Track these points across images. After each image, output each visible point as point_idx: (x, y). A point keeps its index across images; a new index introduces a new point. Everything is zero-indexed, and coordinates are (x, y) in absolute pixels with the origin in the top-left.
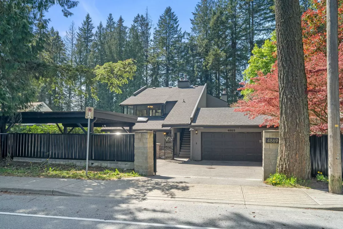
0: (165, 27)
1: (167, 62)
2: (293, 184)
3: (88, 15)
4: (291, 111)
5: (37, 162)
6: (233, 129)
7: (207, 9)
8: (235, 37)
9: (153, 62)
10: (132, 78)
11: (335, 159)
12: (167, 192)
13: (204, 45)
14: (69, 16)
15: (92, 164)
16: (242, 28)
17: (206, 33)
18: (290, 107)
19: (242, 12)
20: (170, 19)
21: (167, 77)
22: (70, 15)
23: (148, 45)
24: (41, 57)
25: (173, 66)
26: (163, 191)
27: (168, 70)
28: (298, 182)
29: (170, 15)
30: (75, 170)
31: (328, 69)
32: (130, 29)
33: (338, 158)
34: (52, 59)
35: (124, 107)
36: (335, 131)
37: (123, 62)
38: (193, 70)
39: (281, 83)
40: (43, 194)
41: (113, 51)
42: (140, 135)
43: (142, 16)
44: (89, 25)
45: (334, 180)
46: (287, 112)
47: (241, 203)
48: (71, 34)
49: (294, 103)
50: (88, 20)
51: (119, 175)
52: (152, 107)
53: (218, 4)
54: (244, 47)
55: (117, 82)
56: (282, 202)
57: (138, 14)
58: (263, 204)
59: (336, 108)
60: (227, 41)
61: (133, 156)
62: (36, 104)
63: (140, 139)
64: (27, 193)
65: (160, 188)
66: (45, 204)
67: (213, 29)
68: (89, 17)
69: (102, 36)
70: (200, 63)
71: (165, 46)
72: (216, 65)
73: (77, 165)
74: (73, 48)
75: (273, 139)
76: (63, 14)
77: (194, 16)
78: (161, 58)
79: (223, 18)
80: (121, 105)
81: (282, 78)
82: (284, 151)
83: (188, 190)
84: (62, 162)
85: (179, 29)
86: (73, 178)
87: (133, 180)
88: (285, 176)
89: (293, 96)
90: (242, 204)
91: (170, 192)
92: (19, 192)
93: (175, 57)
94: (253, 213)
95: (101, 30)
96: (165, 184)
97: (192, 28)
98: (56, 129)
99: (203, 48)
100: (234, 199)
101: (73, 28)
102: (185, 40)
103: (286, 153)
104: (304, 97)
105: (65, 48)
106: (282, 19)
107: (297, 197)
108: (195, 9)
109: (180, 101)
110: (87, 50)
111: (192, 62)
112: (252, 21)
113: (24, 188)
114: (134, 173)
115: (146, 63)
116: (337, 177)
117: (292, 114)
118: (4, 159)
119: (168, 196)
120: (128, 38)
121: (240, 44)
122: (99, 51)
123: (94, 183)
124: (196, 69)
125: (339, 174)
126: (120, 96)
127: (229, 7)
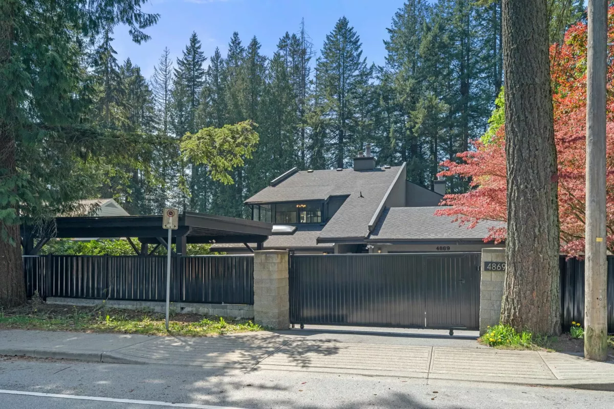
0: (336, 56)
1: (340, 123)
2: (525, 344)
3: (194, 36)
4: (525, 212)
5: (87, 305)
6: (446, 246)
7: (415, 22)
8: (467, 73)
9: (313, 123)
10: (250, 156)
11: (594, 298)
12: (298, 357)
13: (408, 89)
14: (143, 42)
15: (182, 308)
16: (479, 55)
17: (414, 67)
18: (523, 205)
19: (480, 24)
20: (345, 42)
21: (341, 150)
22: (145, 39)
23: (304, 91)
24: (109, 115)
25: (351, 129)
26: (292, 354)
27: (341, 137)
28: (534, 339)
29: (345, 33)
30: (150, 319)
31: (587, 136)
32: (271, 61)
33: (601, 297)
34: (128, 118)
35: (253, 206)
36: (596, 250)
37: (233, 127)
38: (388, 138)
39: (509, 163)
40: (85, 361)
41: (240, 103)
42: (263, 257)
43: (294, 36)
44: (197, 54)
45: (593, 337)
46: (518, 216)
47: (421, 375)
48: (163, 72)
49: (530, 199)
50: (195, 44)
51: (225, 328)
52: (305, 206)
53: (435, 11)
54: (484, 91)
55: (223, 163)
56: (494, 375)
57: (287, 32)
58: (460, 379)
59: (599, 207)
60: (452, 80)
61: (252, 294)
62: (88, 203)
63: (263, 265)
64: (57, 359)
65: (288, 350)
66: (82, 376)
67: (425, 59)
68: (196, 40)
69: (220, 75)
70: (402, 123)
71: (336, 93)
72: (431, 126)
73: (155, 311)
74: (167, 98)
75: (497, 263)
76: (131, 37)
77: (391, 35)
78: (329, 115)
79: (445, 38)
80: (246, 203)
81: (511, 153)
82: (512, 285)
83: (337, 353)
84: (129, 305)
85: (361, 60)
86: (142, 332)
87: (246, 336)
88: (513, 329)
89: (529, 186)
90: (423, 378)
91: (304, 357)
92: (45, 357)
93: (355, 113)
94: (434, 392)
95: (218, 64)
96: (299, 343)
97: (387, 57)
98: (128, 247)
99: (405, 96)
100: (411, 370)
101: (166, 60)
102: (374, 81)
103: (516, 288)
104: (550, 188)
105: (153, 98)
106: (513, 45)
107: (524, 367)
108: (392, 21)
109: (354, 195)
110: (193, 101)
111: (387, 122)
112: (499, 43)
113: (54, 350)
114: (252, 325)
115: (302, 125)
116: (597, 332)
117: (527, 220)
118: (30, 301)
119: (298, 363)
120: (269, 79)
121: (477, 87)
122: (214, 104)
123: (176, 342)
124: (393, 134)
125: (601, 326)
126: (252, 187)
127: (457, 17)
